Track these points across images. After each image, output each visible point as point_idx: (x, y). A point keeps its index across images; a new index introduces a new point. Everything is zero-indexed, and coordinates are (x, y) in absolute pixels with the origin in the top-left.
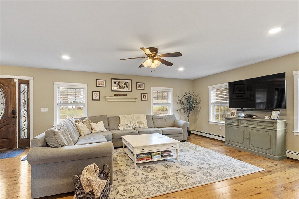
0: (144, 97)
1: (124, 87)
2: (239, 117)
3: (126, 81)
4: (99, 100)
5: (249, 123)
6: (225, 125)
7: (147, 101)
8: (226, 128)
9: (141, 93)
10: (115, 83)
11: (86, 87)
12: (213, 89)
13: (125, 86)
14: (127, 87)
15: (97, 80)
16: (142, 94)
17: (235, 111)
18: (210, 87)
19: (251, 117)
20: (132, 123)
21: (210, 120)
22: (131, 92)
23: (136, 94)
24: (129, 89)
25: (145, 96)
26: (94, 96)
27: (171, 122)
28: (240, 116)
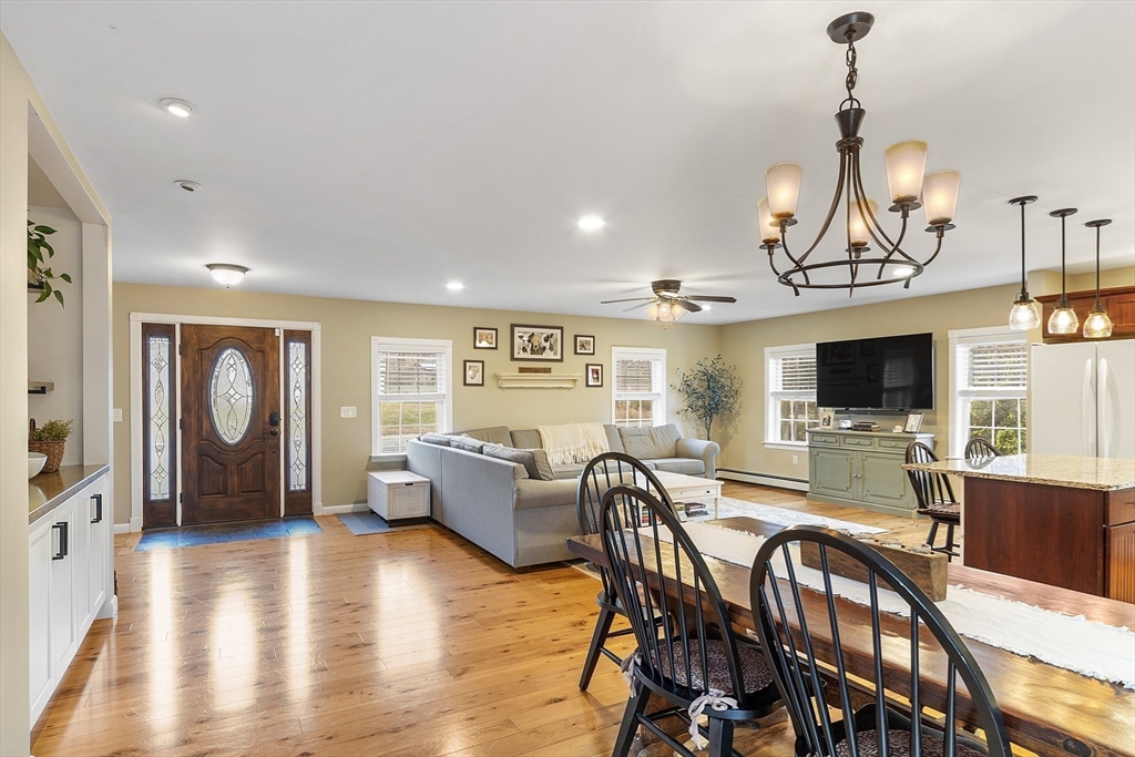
0: (595, 376)
1: (544, 348)
2: (840, 428)
3: (550, 331)
4: (482, 385)
5: (862, 441)
6: (807, 449)
7: (601, 386)
8: (811, 457)
9: (587, 365)
10: (521, 337)
11: (449, 350)
12: (774, 355)
13: (547, 345)
14: (551, 349)
15: (475, 329)
16: (590, 368)
17: (832, 415)
18: (767, 350)
19: (867, 428)
20: (572, 447)
21: (767, 439)
22: (561, 360)
23: (574, 366)
24: (555, 354)
25: (597, 373)
26: (470, 373)
27: (669, 445)
28: (844, 425)
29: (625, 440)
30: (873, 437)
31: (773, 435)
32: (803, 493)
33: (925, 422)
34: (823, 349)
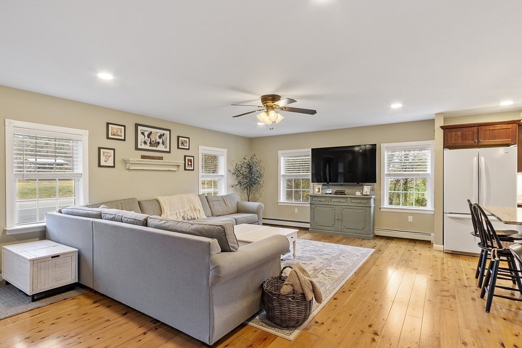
0: (190, 163)
1: (159, 143)
2: (326, 194)
3: (162, 132)
4: (114, 167)
5: (341, 200)
6: (309, 205)
7: (193, 170)
8: (311, 209)
9: (185, 156)
10: (143, 133)
11: (86, 139)
12: (283, 155)
13: (161, 141)
14: (163, 143)
15: (108, 124)
16: (187, 158)
17: (320, 186)
18: (280, 152)
19: (342, 193)
20: (181, 211)
21: (280, 200)
22: (169, 152)
23: (177, 156)
24: (166, 147)
25: (191, 162)
26: (102, 158)
27: (232, 206)
28: (328, 192)
29: (210, 204)
30: (347, 198)
31: (282, 198)
32: (306, 229)
33: (372, 190)
34: (316, 153)
